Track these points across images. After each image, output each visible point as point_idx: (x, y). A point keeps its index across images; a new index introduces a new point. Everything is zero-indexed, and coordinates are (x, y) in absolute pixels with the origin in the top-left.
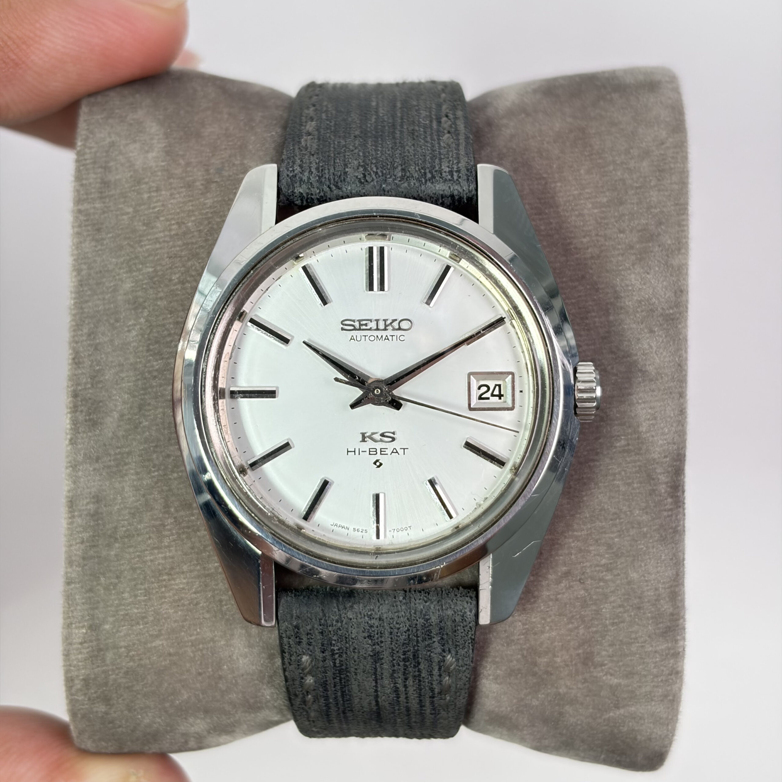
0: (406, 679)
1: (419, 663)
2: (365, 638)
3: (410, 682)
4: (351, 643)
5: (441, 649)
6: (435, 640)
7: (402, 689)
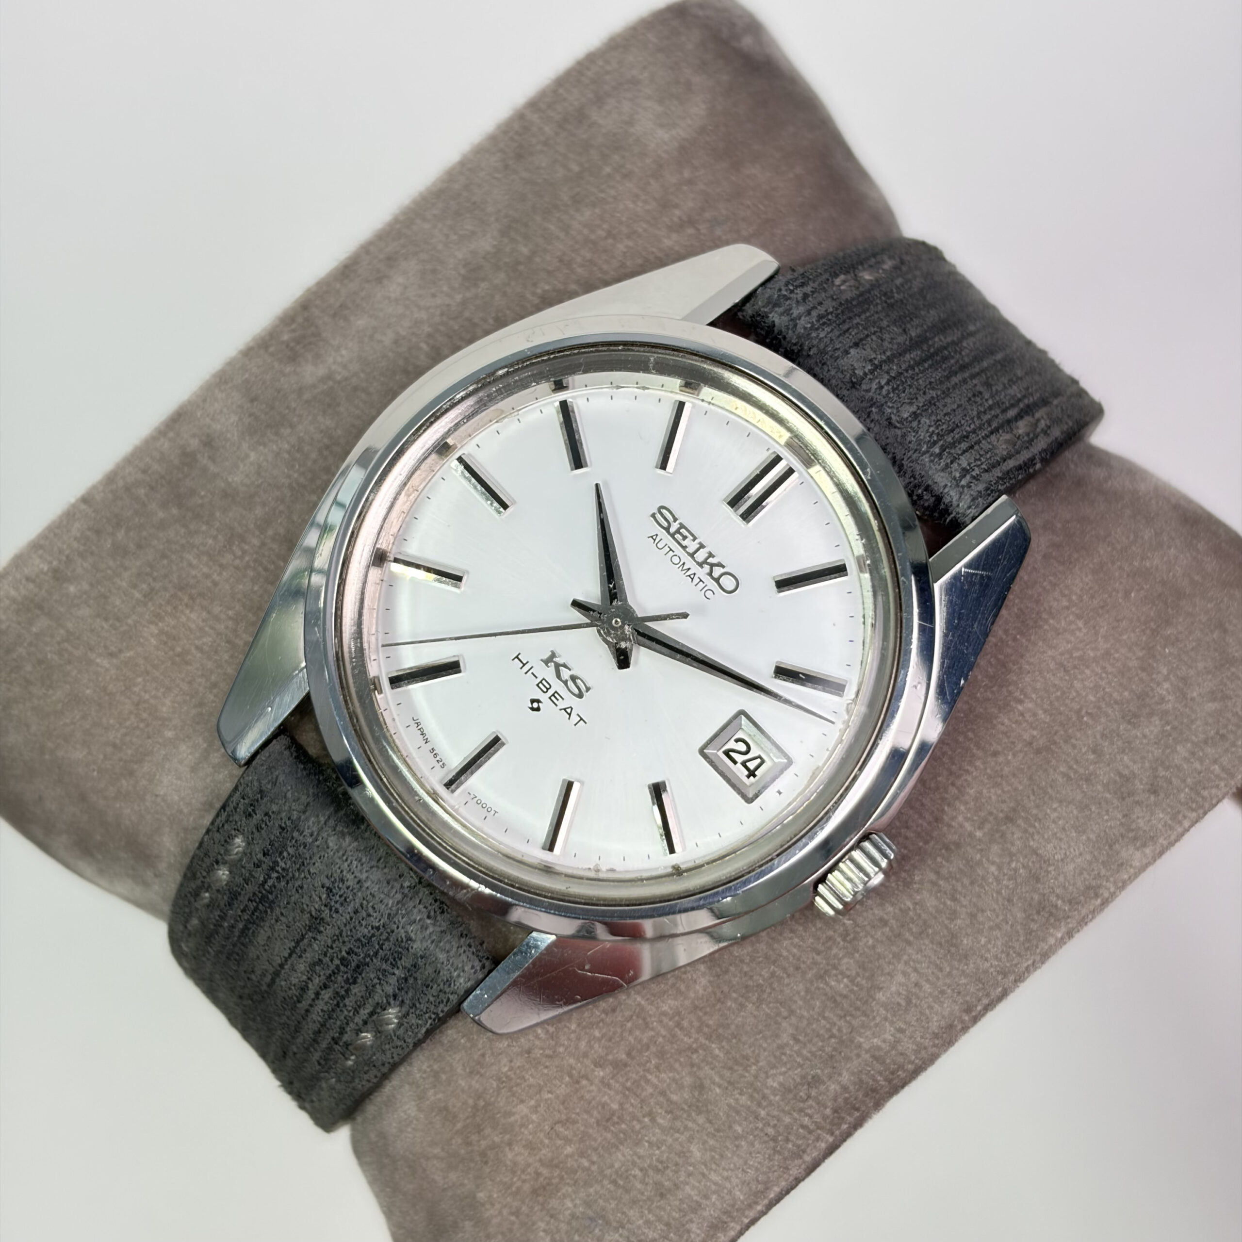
0: (325, 987)
1: (355, 982)
2: (323, 887)
3: (326, 995)
4: (303, 876)
5: (394, 991)
6: (397, 972)
7: (311, 994)
